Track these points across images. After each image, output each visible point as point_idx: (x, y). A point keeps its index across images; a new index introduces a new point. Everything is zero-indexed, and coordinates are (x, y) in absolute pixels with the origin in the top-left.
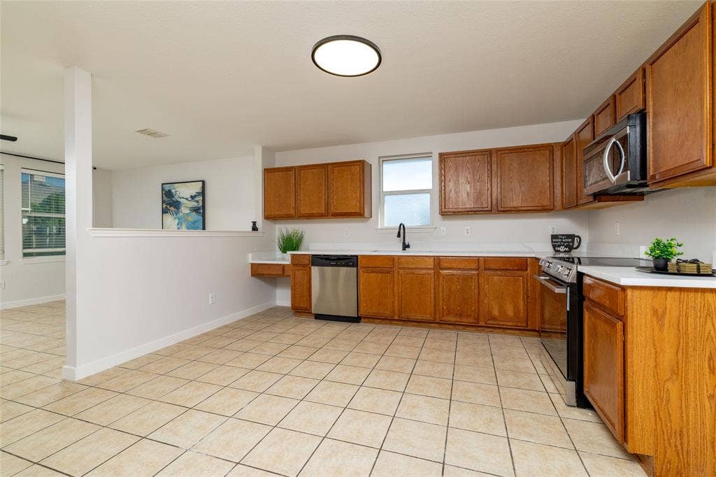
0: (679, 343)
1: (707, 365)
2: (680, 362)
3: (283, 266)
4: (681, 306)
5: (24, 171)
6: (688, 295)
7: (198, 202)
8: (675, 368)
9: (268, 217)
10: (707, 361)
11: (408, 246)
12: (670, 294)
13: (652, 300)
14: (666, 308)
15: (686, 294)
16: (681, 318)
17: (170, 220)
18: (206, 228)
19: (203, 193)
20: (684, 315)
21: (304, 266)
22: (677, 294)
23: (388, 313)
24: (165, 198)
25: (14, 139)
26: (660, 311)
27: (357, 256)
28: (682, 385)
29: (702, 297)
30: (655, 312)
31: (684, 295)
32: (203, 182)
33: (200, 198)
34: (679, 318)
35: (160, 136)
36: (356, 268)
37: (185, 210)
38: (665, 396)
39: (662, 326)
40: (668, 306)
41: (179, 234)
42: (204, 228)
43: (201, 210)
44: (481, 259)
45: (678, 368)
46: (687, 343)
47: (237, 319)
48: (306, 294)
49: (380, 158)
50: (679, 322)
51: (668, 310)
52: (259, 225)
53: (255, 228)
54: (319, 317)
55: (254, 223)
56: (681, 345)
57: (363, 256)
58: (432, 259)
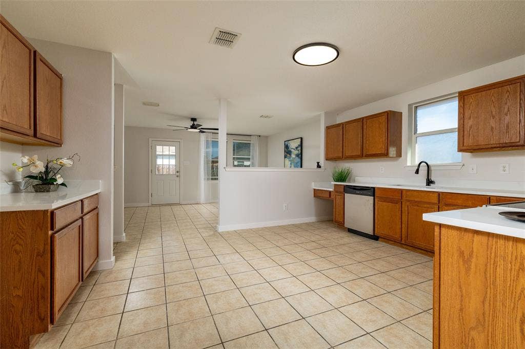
0: (486, 293)
1: (518, 328)
2: (487, 313)
3: (330, 192)
4: (489, 252)
5: (234, 141)
6: (496, 242)
7: (298, 150)
8: (481, 318)
9: (327, 159)
10: (518, 324)
11: (432, 182)
12: (477, 238)
13: (459, 241)
14: (472, 251)
15: (495, 240)
16: (489, 266)
17: (288, 162)
18: (303, 166)
19: (301, 145)
20: (492, 263)
21: (341, 192)
22: (484, 239)
23: (396, 236)
24: (286, 150)
25: (218, 129)
26: (466, 254)
27: (374, 188)
28: (488, 340)
29: (514, 247)
30: (462, 253)
31: (493, 241)
32: (302, 138)
33: (299, 148)
34: (486, 265)
35: (269, 117)
36: (372, 197)
37: (293, 156)
38: (470, 344)
39: (468, 270)
40: (475, 250)
41: (290, 170)
42: (301, 167)
43: (300, 156)
44: (491, 198)
45: (485, 320)
46: (495, 296)
47: (302, 222)
48: (342, 213)
49: (410, 105)
50: (486, 270)
51: (475, 254)
52: (322, 164)
53: (319, 166)
54: (350, 231)
55: (318, 163)
56: (488, 296)
57: (379, 188)
58: (436, 195)
